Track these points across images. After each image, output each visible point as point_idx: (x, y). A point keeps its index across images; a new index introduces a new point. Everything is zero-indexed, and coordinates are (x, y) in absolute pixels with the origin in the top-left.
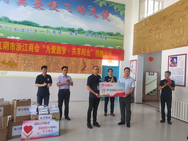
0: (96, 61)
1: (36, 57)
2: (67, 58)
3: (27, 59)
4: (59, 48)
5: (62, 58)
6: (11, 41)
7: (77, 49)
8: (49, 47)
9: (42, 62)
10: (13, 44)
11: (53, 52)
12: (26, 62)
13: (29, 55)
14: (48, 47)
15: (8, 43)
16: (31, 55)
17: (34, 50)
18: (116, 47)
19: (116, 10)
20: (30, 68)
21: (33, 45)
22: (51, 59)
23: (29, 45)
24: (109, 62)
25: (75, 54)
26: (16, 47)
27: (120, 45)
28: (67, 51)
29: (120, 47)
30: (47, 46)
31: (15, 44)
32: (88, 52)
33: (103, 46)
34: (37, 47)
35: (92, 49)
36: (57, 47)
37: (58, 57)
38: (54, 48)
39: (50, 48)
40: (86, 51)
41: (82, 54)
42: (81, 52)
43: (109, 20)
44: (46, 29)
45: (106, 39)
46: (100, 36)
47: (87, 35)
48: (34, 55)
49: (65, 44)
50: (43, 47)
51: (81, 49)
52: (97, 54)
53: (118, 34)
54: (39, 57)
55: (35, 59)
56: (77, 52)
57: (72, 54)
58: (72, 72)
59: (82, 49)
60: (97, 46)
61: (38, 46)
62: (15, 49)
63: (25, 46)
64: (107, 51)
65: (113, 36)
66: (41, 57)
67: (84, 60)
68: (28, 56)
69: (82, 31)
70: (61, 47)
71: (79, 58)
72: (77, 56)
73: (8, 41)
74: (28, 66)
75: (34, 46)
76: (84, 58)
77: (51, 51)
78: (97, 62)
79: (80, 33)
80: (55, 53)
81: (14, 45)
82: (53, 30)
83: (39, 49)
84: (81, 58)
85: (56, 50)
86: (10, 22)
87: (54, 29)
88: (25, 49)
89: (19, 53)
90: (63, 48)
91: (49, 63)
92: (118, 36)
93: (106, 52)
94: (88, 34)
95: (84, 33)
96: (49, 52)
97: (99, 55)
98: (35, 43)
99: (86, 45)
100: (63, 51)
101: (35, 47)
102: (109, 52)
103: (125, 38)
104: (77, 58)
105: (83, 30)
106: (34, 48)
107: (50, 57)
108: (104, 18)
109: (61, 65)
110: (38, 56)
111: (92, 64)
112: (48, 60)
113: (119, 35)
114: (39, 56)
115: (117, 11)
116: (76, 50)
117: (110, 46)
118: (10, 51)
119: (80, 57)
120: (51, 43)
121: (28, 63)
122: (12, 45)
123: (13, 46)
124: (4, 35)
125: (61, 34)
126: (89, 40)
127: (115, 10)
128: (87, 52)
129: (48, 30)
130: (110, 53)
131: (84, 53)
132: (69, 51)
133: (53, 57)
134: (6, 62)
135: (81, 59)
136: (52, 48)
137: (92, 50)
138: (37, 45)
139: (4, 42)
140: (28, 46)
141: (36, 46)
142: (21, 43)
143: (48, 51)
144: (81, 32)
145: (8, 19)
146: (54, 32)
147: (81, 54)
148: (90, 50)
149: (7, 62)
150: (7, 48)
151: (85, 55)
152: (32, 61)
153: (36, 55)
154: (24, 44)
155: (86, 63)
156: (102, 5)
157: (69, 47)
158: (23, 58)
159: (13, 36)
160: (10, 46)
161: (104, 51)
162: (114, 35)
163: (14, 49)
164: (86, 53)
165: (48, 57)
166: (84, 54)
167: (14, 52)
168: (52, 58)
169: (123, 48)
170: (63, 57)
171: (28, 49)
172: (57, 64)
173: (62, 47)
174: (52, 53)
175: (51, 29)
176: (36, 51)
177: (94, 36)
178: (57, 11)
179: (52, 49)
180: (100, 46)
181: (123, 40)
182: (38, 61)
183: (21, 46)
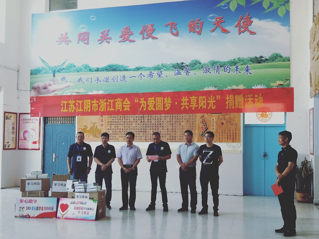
0: (227, 117)
1: (126, 118)
2: (174, 115)
3: (114, 123)
4: (159, 100)
5: (165, 117)
6: (92, 97)
7: (191, 98)
8: (144, 100)
9: (135, 125)
10: (95, 101)
11: (151, 108)
12: (113, 127)
13: (117, 116)
14: (143, 102)
15: (89, 100)
16: (119, 116)
17: (123, 108)
18: (272, 84)
19: (268, 8)
20: (118, 136)
21: (122, 100)
22: (148, 119)
23: (116, 100)
25: (187, 108)
26: (99, 106)
27: (281, 80)
28: (172, 104)
29: (282, 83)
30: (141, 99)
31: (98, 102)
32: (212, 102)
33: (241, 87)
34: (127, 102)
35: (218, 95)
36: (157, 98)
37: (159, 115)
38: (151, 101)
39: (145, 102)
40: (208, 99)
41: (200, 106)
42: (197, 104)
43: (252, 33)
44: (138, 73)
45: (247, 71)
46: (234, 67)
47: (208, 70)
48: (124, 116)
49: (169, 92)
50: (136, 102)
51: (198, 98)
52: (230, 103)
53: (276, 57)
54: (131, 118)
55: (125, 122)
56: (190, 104)
57: (182, 109)
58: (182, 139)
59: (200, 97)
60: (229, 88)
61: (128, 101)
62: (98, 109)
63: (110, 103)
64: (252, 95)
65: (264, 64)
66: (133, 119)
67: (203, 116)
68: (116, 117)
69: (198, 65)
70: (162, 98)
71: (194, 115)
72: (190, 111)
73: (89, 99)
74: (115, 134)
75: (122, 102)
76: (204, 113)
77: (148, 106)
78: (230, 118)
79: (195, 69)
80: (154, 109)
81: (96, 103)
82: (148, 73)
83: (129, 106)
84: (197, 114)
85: (155, 104)
86: (91, 70)
87: (150, 70)
88: (110, 108)
89: (103, 114)
90: (166, 99)
91: (146, 127)
92: (276, 60)
93: (249, 98)
94: (209, 69)
95: (202, 67)
96: (145, 109)
97: (235, 105)
98: (123, 96)
99: (206, 89)
100: (165, 104)
101: (124, 103)
102: (256, 96)
103: (293, 63)
104: (191, 115)
105: (200, 63)
106: (123, 105)
107: (146, 117)
108: (242, 30)
109: (164, 128)
110: (128, 116)
111: (220, 123)
112: (144, 122)
113: (279, 58)
114: (131, 116)
115: (272, 9)
116: (188, 100)
117: (259, 84)
118: (92, 113)
119: (196, 113)
120: (147, 93)
121: (115, 129)
122: (94, 103)
123: (95, 105)
124: (84, 91)
125: (161, 76)
128: (208, 102)
129: (141, 74)
130: (257, 98)
131: (204, 103)
132: (176, 103)
133: (151, 117)
134: (87, 130)
135: (199, 115)
136: (148, 102)
137: (219, 97)
138: (127, 99)
139: (85, 101)
140: (114, 103)
141: (125, 101)
142: (105, 100)
143: (143, 108)
144: (195, 67)
145: (89, 67)
146: (151, 75)
147: (197, 106)
148: (216, 97)
149: (89, 129)
150: (89, 108)
151: (205, 107)
152: (120, 124)
153: (126, 116)
154: (110, 99)
155: (208, 123)
156: (236, 5)
157: (176, 96)
158: (108, 122)
159: (95, 90)
160: (91, 106)
161: (244, 96)
162: (267, 60)
163: (97, 109)
164: (208, 104)
166: (204, 105)
167: (97, 113)
169: (289, 85)
170: (166, 115)
171: (114, 107)
173: (164, 98)
174: (150, 110)
175: (146, 70)
176: (125, 110)
177: (221, 70)
178: (154, 38)
179: (149, 104)
180: (235, 87)
181: (289, 67)
182: (129, 124)
183: (106, 103)
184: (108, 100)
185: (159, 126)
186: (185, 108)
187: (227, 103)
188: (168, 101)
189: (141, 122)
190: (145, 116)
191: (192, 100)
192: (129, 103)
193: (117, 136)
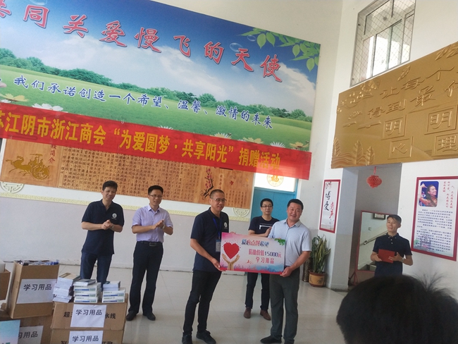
0: (238, 175)
1: (96, 155)
2: (171, 163)
3: (74, 160)
4: (152, 137)
5: (157, 163)
6: (40, 114)
7: (197, 143)
8: (129, 134)
9: (109, 168)
10: (44, 121)
11: (138, 146)
12: (71, 165)
13: (80, 150)
14: (126, 135)
15: (34, 118)
16: (84, 151)
17: (93, 140)
18: (291, 144)
19: (298, 56)
20: (79, 181)
21: (92, 127)
22: (131, 162)
23: (82, 125)
24: (273, 179)
25: (191, 156)
26: (51, 129)
27: (300, 141)
28: (170, 147)
29: (301, 145)
30: (124, 131)
31: (49, 122)
32: (222, 153)
33: (258, 141)
34: (100, 131)
35: (232, 146)
36: (148, 134)
37: (149, 159)
38: (139, 137)
39: (130, 137)
40: (218, 149)
41: (207, 155)
42: (204, 152)
43: (278, 80)
44: (126, 92)
45: (267, 123)
46: (254, 115)
47: (222, 112)
48: (92, 152)
49: (170, 130)
50: (115, 133)
51: (206, 144)
52: (244, 158)
53: (298, 114)
54: (104, 157)
55: (92, 161)
56: (194, 151)
57: (183, 155)
58: (178, 197)
59: (208, 144)
60: (245, 140)
61: (102, 130)
62: (49, 133)
63: (72, 128)
64: (269, 153)
65: (286, 119)
66: (107, 157)
67: (209, 170)
68: (78, 151)
69: (211, 101)
70: (157, 136)
71: (198, 166)
72: (193, 160)
73: (33, 115)
74: (74, 177)
75: (93, 130)
76: (211, 165)
77: (133, 143)
78: (241, 177)
79: (207, 106)
80: (142, 150)
81: (46, 124)
82: (141, 96)
83: (104, 138)
84: (203, 166)
85: (145, 142)
86: (44, 70)
87: (143, 92)
88: (71, 135)
89: (55, 143)
90: (162, 138)
91: (126, 173)
92: (298, 118)
93: (265, 156)
94: (224, 110)
95: (216, 106)
96: (128, 147)
97: (249, 163)
98: (95, 122)
99: (218, 135)
100: (160, 145)
101: (95, 133)
102: (274, 155)
103: (315, 124)
104: (194, 165)
105: (214, 100)
106: (93, 134)
107: (129, 159)
108: (268, 73)
109: (154, 178)
110: (100, 153)
111: (229, 182)
112: (124, 165)
113: (302, 117)
114: (104, 153)
115: (301, 58)
116: (192, 145)
117: (278, 141)
118: (35, 138)
119: (200, 164)
120: (135, 124)
121: (75, 170)
122: (42, 123)
123: (44, 126)
124: (26, 100)
125: (159, 104)
126: (225, 124)
127: (294, 57)
128: (218, 152)
129: (129, 95)
130: (274, 157)
131: (213, 153)
132: (176, 147)
133: (136, 160)
134: (23, 164)
135: (204, 168)
136: (135, 137)
137: (231, 148)
138: (101, 127)
139: (25, 116)
140: (79, 129)
141: (99, 130)
142: (64, 122)
143: (126, 144)
144: (207, 103)
145: (41, 64)
146: (144, 99)
147: (203, 155)
148: (228, 147)
149: (26, 162)
150: (31, 129)
151: (213, 158)
152: (84, 164)
153: (96, 152)
154: (72, 122)
155: (214, 179)
156: (265, 42)
157: (177, 136)
158: (65, 157)
159: (48, 103)
160: (36, 127)
161: (260, 152)
162: (289, 115)
163: (46, 134)
164: (217, 155)
165: (124, 158)
166: (213, 155)
167: (46, 140)
168: (134, 161)
169: (308, 148)
170: (160, 161)
171: (78, 135)
172: (145, 175)
173: (159, 136)
174: (135, 149)
175: (137, 91)
176: (96, 142)
177: (239, 116)
178: (155, 50)
179: (135, 140)
180: (251, 140)
181: (309, 128)
182: (100, 166)
183: (63, 127)
184: (69, 123)
185: (147, 174)
186: (187, 155)
187: (240, 157)
188: (165, 142)
189: (120, 165)
190: (127, 156)
191: (198, 146)
192: (104, 133)
193: (77, 182)
